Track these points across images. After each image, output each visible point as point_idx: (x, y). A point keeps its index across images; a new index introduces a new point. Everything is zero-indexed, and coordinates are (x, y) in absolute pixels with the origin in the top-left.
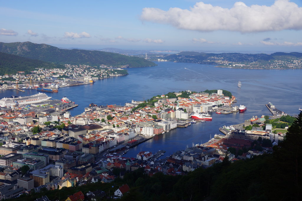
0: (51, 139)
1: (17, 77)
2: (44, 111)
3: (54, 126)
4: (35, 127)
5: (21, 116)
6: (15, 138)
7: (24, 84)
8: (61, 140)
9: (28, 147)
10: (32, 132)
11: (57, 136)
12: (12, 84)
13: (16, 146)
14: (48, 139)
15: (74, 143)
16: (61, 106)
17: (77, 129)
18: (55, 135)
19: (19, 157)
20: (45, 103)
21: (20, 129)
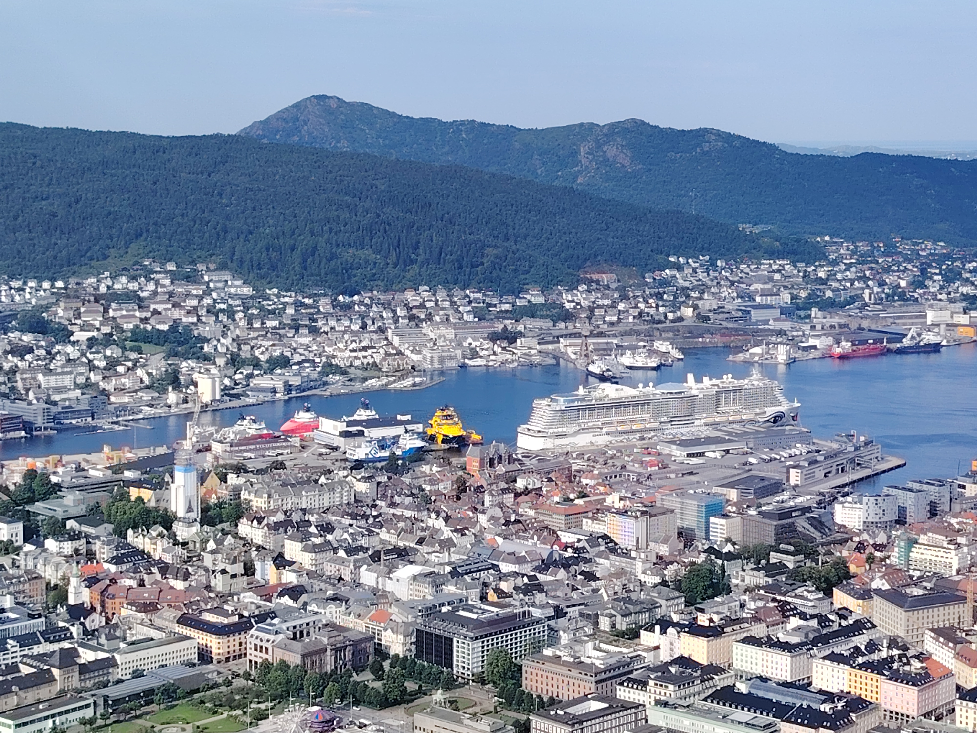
0: (783, 638)
1: (585, 303)
2: (731, 485)
3: (791, 566)
4: (693, 564)
5: (618, 505)
6: (597, 616)
7: (615, 336)
8: (837, 650)
9: (673, 669)
10: (676, 594)
11: (814, 623)
12: (556, 340)
13: (613, 661)
14: (768, 637)
15: (907, 668)
16: (816, 462)
17: (921, 592)
18: (803, 616)
19: (628, 716)
20: (730, 441)
21: (620, 573)
